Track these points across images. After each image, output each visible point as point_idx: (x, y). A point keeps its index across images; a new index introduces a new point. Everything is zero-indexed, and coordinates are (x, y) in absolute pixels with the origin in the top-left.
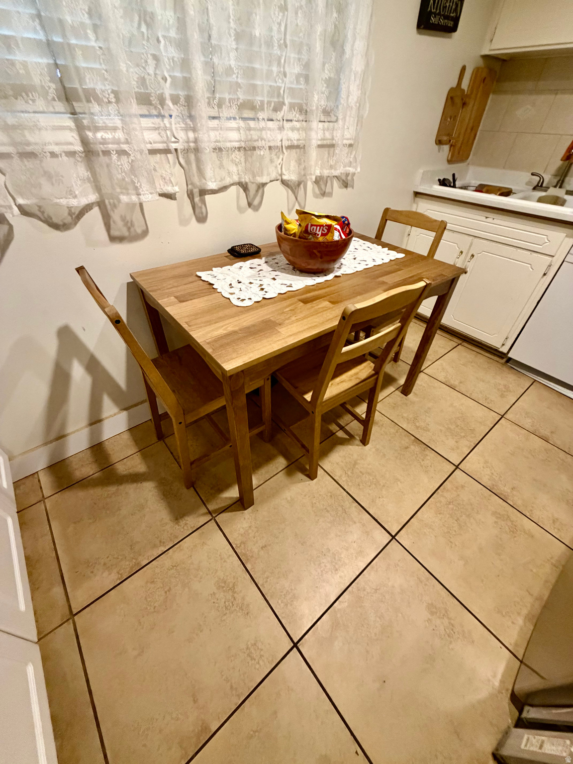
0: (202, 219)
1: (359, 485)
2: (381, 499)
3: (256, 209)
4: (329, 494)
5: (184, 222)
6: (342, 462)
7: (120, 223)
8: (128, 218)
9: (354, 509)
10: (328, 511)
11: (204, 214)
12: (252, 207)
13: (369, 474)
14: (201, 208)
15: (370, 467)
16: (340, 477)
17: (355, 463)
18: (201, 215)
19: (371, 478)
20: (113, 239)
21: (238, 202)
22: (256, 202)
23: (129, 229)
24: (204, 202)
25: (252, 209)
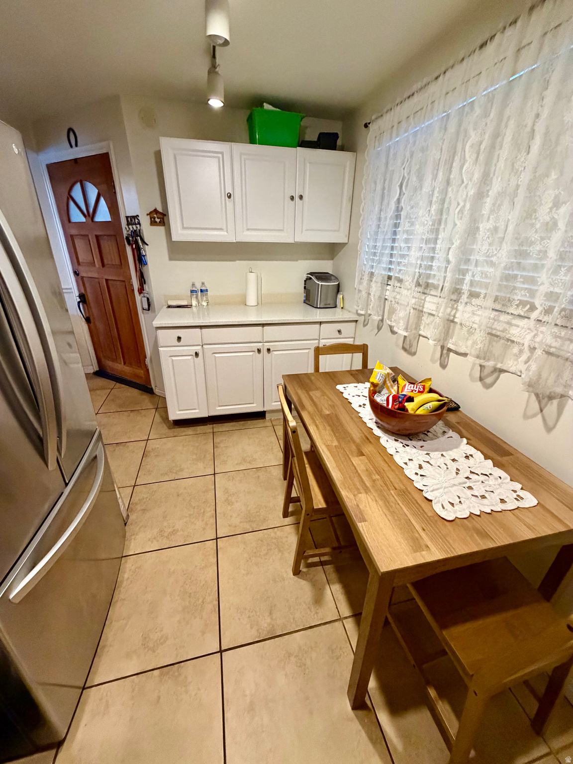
0: (443, 366)
1: (262, 541)
2: (242, 549)
3: (488, 386)
4: (267, 519)
5: (433, 361)
6: (287, 542)
7: (408, 343)
8: (412, 342)
9: (248, 527)
10: (257, 512)
11: (446, 363)
12: (482, 381)
13: (267, 554)
14: (445, 359)
15: (271, 560)
16: (275, 533)
17: (280, 551)
18: (443, 363)
19: (261, 554)
20: (404, 349)
21: (471, 370)
22: (489, 380)
23: (410, 347)
24: (448, 356)
25: (482, 383)
